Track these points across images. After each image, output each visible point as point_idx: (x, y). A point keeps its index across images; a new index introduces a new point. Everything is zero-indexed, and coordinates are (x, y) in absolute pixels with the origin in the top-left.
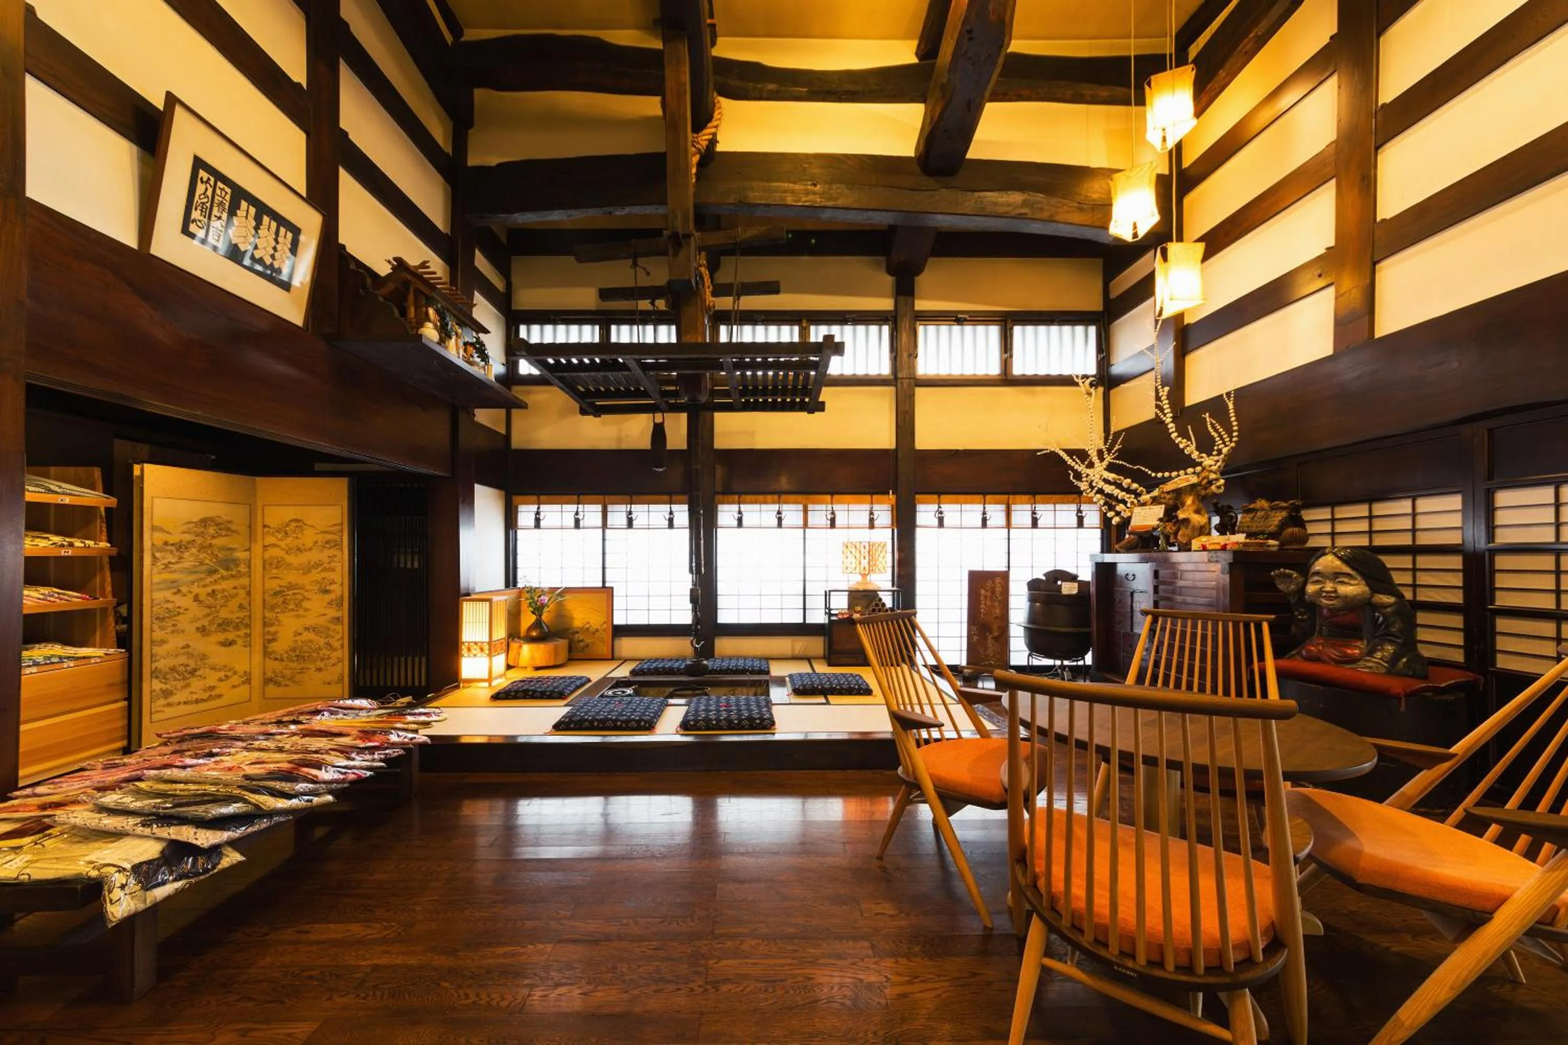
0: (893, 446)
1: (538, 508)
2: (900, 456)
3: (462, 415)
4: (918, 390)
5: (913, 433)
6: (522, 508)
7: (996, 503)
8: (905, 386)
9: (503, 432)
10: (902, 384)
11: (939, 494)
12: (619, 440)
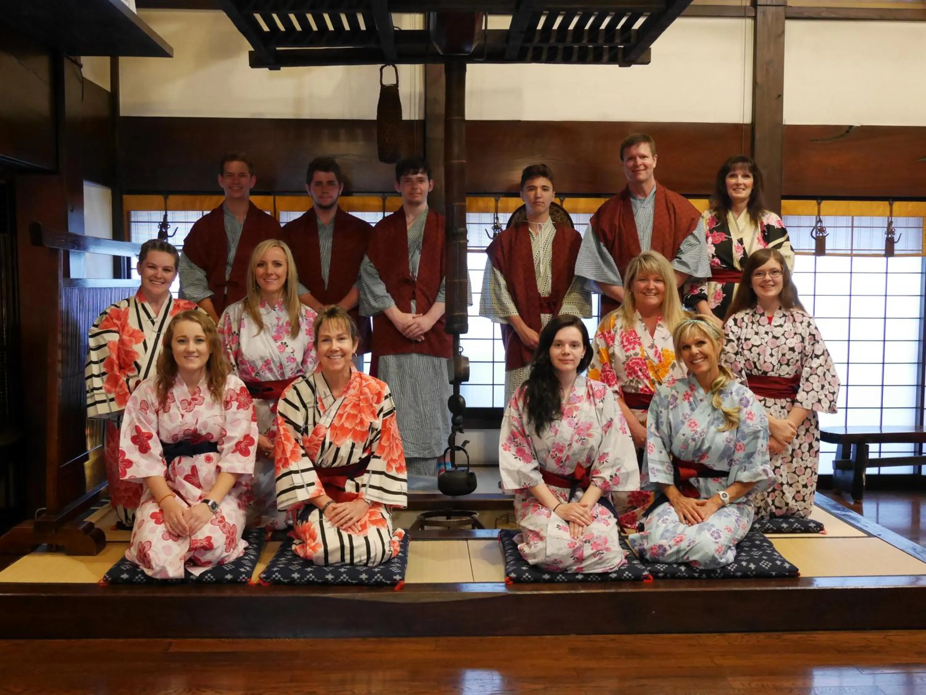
0: (748, 120)
1: (166, 216)
2: (758, 136)
3: (68, 69)
4: (790, 25)
5: (780, 96)
6: (137, 216)
7: (909, 215)
8: (770, 18)
9: (108, 88)
10: (764, 13)
11: (819, 198)
12: (298, 102)
